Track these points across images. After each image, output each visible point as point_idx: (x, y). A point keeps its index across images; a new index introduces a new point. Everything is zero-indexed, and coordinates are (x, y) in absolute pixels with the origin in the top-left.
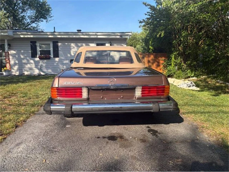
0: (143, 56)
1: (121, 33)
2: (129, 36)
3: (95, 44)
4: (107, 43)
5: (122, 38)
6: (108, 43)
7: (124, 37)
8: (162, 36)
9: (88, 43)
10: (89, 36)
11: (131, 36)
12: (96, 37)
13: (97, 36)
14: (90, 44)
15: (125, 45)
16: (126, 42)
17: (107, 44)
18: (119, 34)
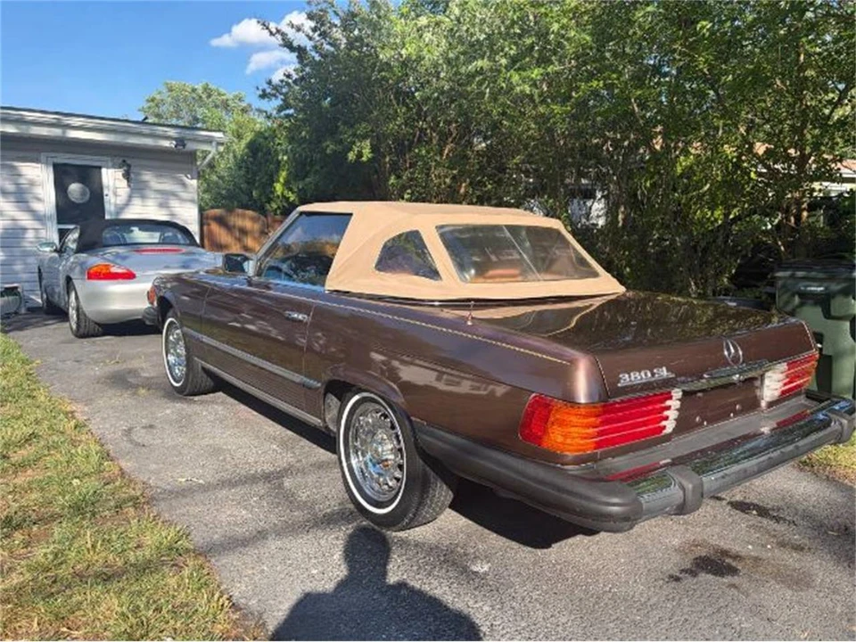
0: (263, 225)
1: (178, 131)
2: (214, 144)
3: (47, 163)
4: (110, 164)
5: (185, 150)
6: (113, 167)
7: (190, 146)
8: (364, 159)
9: (13, 160)
10: (24, 127)
11: (222, 144)
12: (56, 132)
13: (64, 133)
14: (16, 164)
15: (192, 178)
16: (194, 168)
17: (108, 168)
18: (172, 132)
